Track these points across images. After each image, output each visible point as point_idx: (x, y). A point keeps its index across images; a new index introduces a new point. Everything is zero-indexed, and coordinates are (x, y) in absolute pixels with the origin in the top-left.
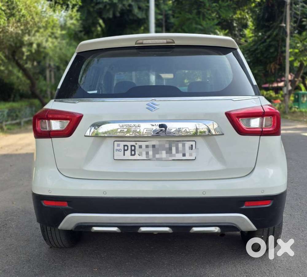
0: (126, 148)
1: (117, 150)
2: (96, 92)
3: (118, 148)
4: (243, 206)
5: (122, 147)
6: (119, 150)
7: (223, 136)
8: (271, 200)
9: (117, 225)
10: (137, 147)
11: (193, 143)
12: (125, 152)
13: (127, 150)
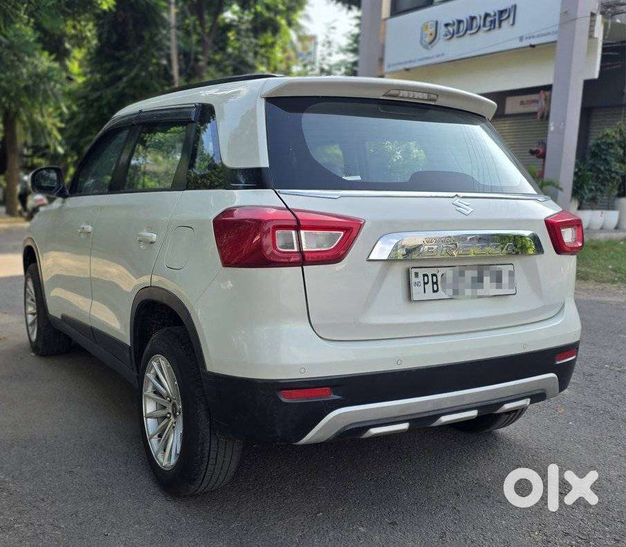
0: (426, 280)
1: (415, 283)
2: (358, 178)
3: (417, 280)
5: (421, 279)
6: (417, 284)
9: (405, 418)
10: (439, 276)
12: (426, 286)
13: (427, 283)
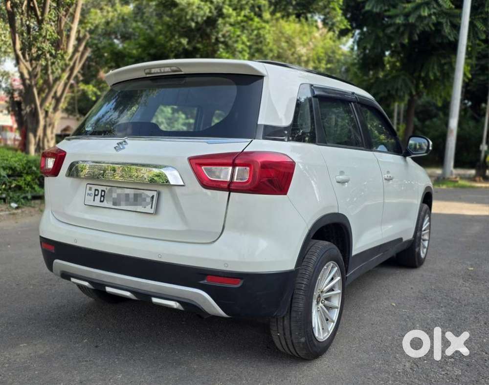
0: (97, 193)
1: (88, 194)
3: (90, 192)
4: (203, 280)
5: (93, 192)
6: (90, 195)
7: (184, 187)
8: (241, 279)
10: (107, 192)
11: (155, 193)
12: (96, 197)
13: (98, 195)
